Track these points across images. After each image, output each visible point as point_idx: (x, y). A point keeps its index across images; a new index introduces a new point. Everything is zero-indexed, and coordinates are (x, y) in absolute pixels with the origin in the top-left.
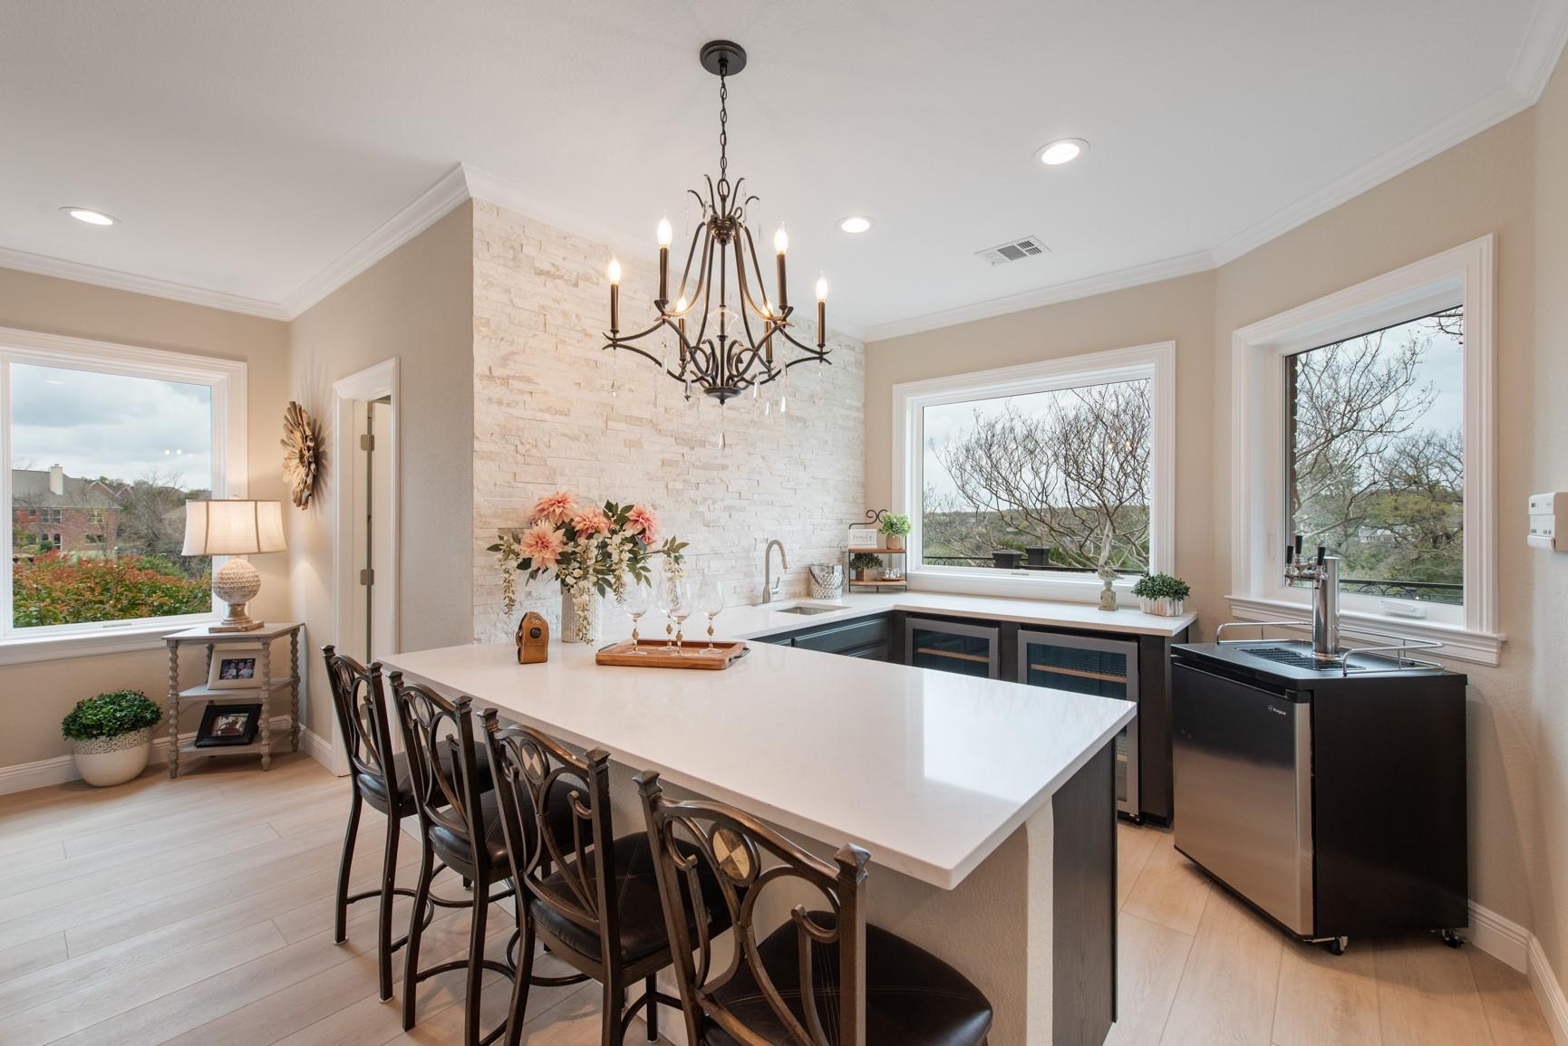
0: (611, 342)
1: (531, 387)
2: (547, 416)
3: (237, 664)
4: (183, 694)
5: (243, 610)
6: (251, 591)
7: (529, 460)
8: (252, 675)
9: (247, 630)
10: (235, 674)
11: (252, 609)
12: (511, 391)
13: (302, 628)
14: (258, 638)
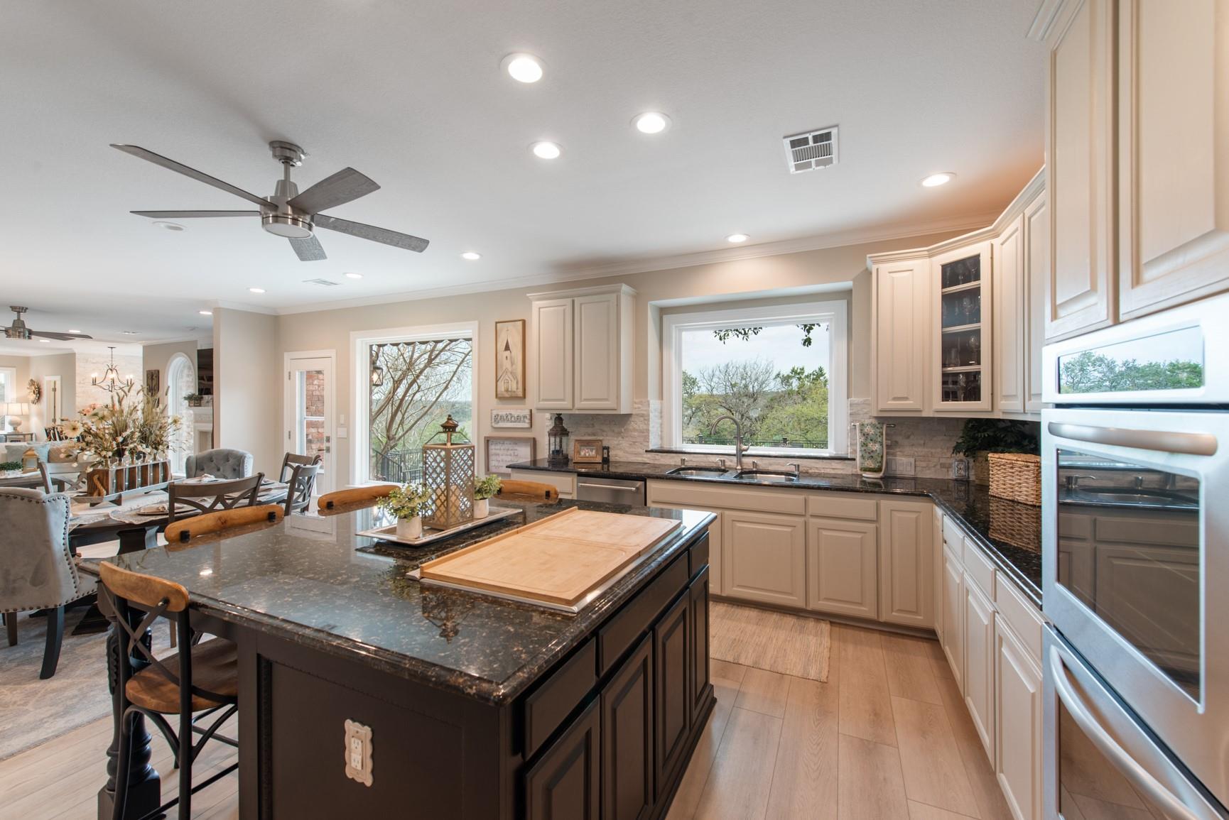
6: (18, 424)
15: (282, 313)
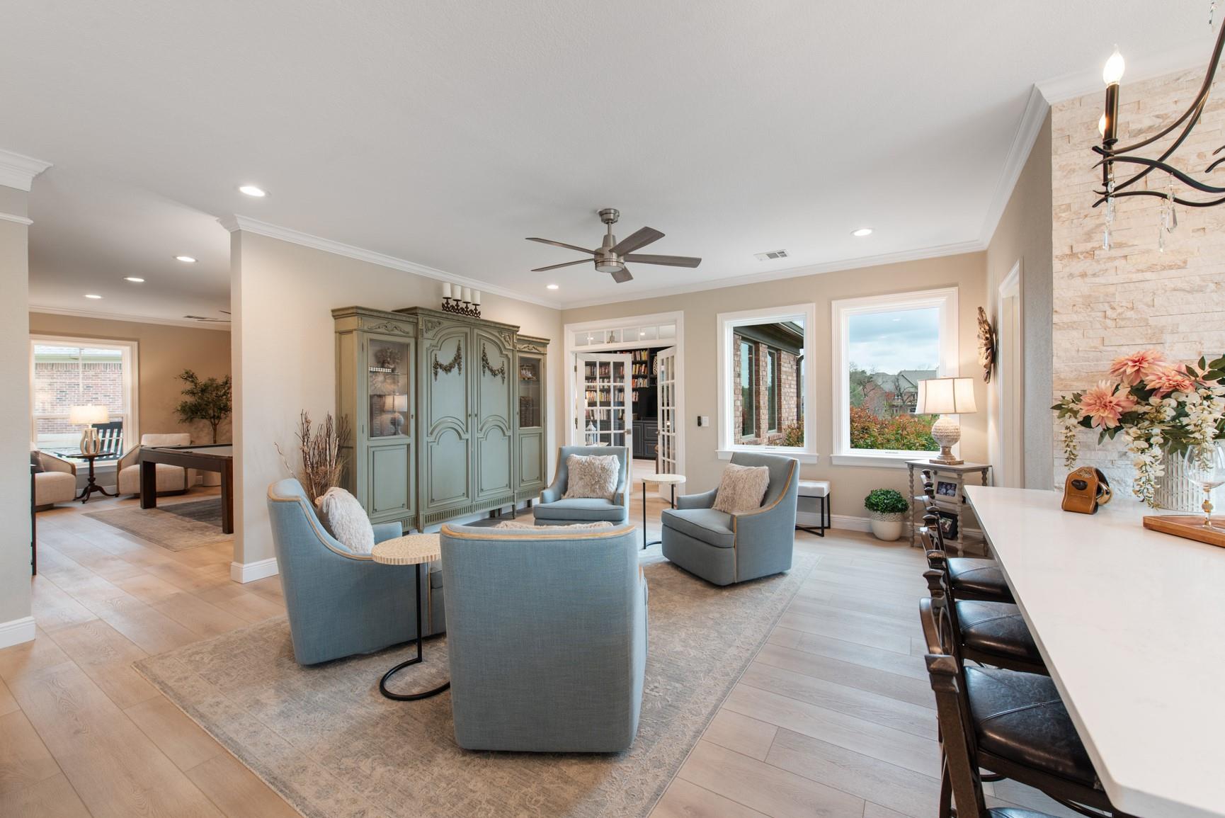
0: (1103, 196)
1: (1125, 251)
2: (1148, 275)
3: (946, 486)
4: (916, 498)
5: (949, 451)
6: (953, 439)
7: (1122, 323)
8: (954, 495)
9: (950, 464)
10: (945, 491)
11: (955, 451)
12: (1098, 261)
13: (990, 469)
14: (954, 470)
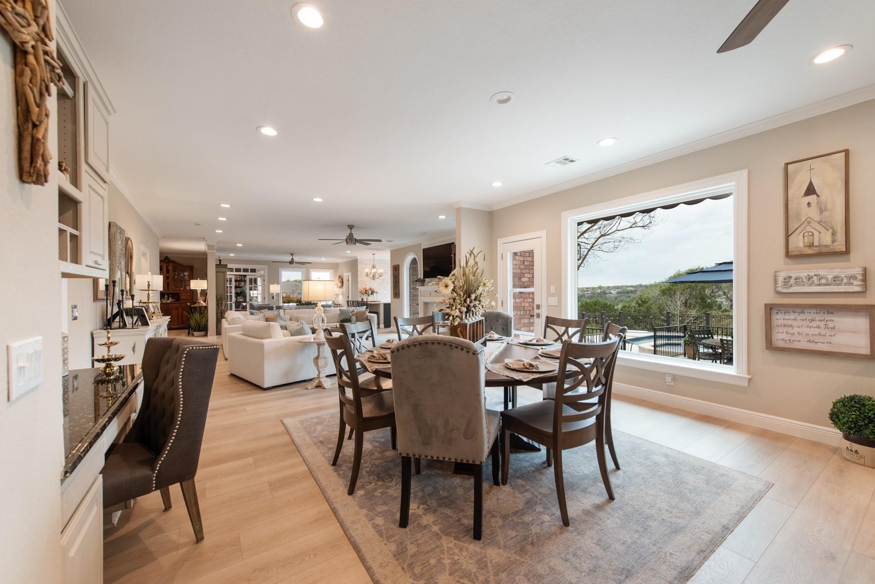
15: (495, 208)
